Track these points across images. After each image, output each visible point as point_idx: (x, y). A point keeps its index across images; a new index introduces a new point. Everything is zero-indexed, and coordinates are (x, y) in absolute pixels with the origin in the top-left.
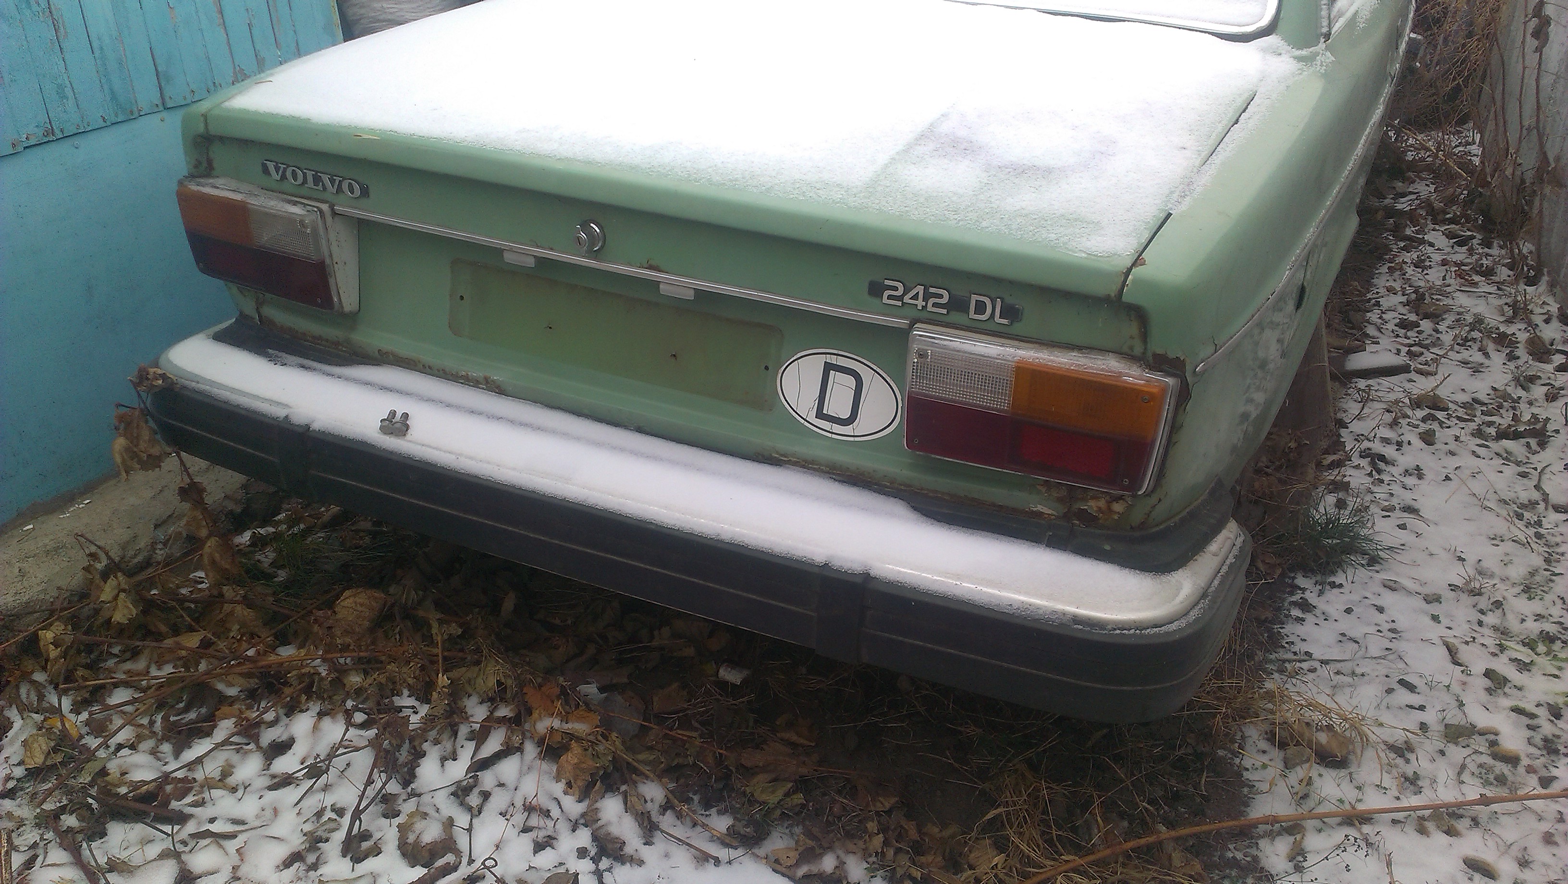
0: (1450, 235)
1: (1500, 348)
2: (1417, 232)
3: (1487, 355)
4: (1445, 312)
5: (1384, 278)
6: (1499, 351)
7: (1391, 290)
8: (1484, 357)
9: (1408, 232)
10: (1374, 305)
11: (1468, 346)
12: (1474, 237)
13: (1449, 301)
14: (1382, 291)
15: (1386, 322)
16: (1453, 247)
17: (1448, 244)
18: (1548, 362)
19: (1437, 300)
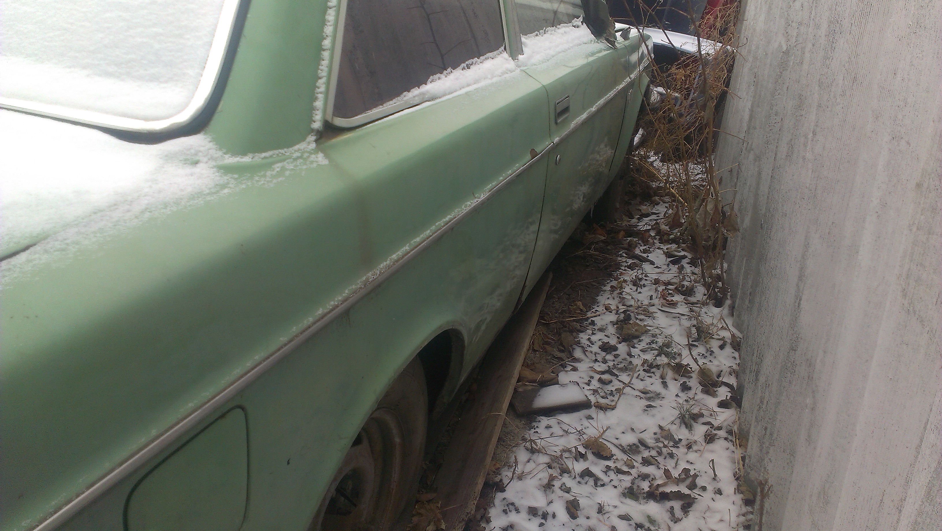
0: (668, 255)
1: (677, 377)
2: (645, 251)
3: (665, 384)
4: (643, 333)
5: (607, 295)
6: (676, 380)
7: (608, 309)
8: (662, 386)
9: (637, 251)
10: (590, 324)
11: (653, 373)
12: (686, 257)
13: (649, 322)
14: (601, 309)
15: (593, 344)
16: (668, 265)
17: (665, 263)
18: (713, 394)
19: (641, 320)
